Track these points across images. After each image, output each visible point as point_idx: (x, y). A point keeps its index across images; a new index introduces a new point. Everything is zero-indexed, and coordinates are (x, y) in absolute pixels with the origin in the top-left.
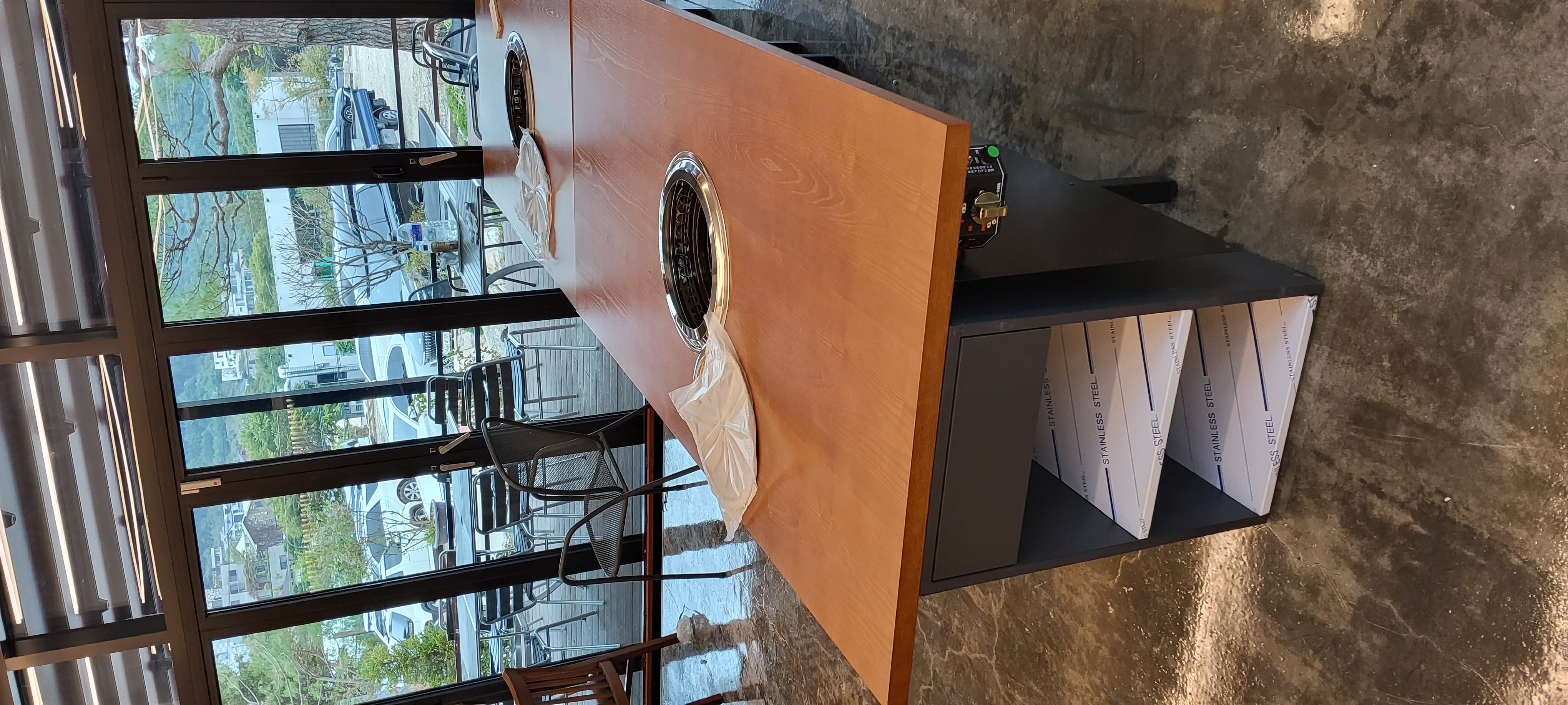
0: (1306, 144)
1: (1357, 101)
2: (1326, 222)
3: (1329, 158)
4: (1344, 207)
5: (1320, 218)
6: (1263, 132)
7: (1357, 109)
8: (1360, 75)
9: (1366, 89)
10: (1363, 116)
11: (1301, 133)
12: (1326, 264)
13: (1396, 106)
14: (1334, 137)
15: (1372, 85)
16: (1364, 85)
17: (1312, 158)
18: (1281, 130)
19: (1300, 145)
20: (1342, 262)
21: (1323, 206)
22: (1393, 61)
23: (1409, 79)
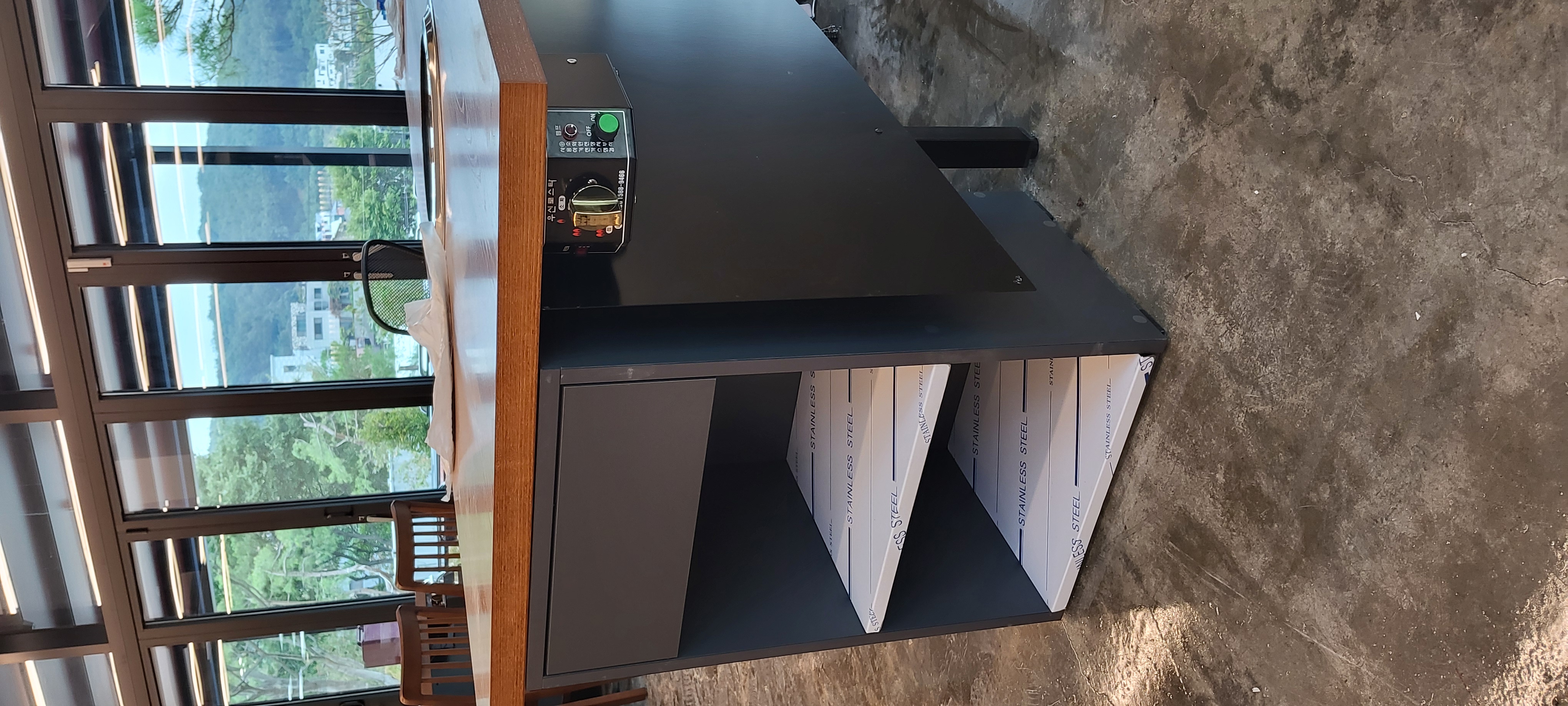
0: (1183, 133)
1: (1253, 87)
2: (1185, 254)
3: (1205, 163)
4: (1210, 240)
5: (1181, 245)
6: (1137, 100)
7: (1251, 100)
8: (1263, 48)
9: (1267, 71)
10: (1256, 113)
11: (1180, 115)
12: (1177, 313)
13: (1299, 109)
14: (1216, 132)
15: (1275, 68)
16: (1266, 64)
17: (1186, 157)
18: (1159, 102)
19: (1176, 133)
20: (1194, 316)
21: (1186, 230)
22: (1308, 38)
23: (1322, 71)
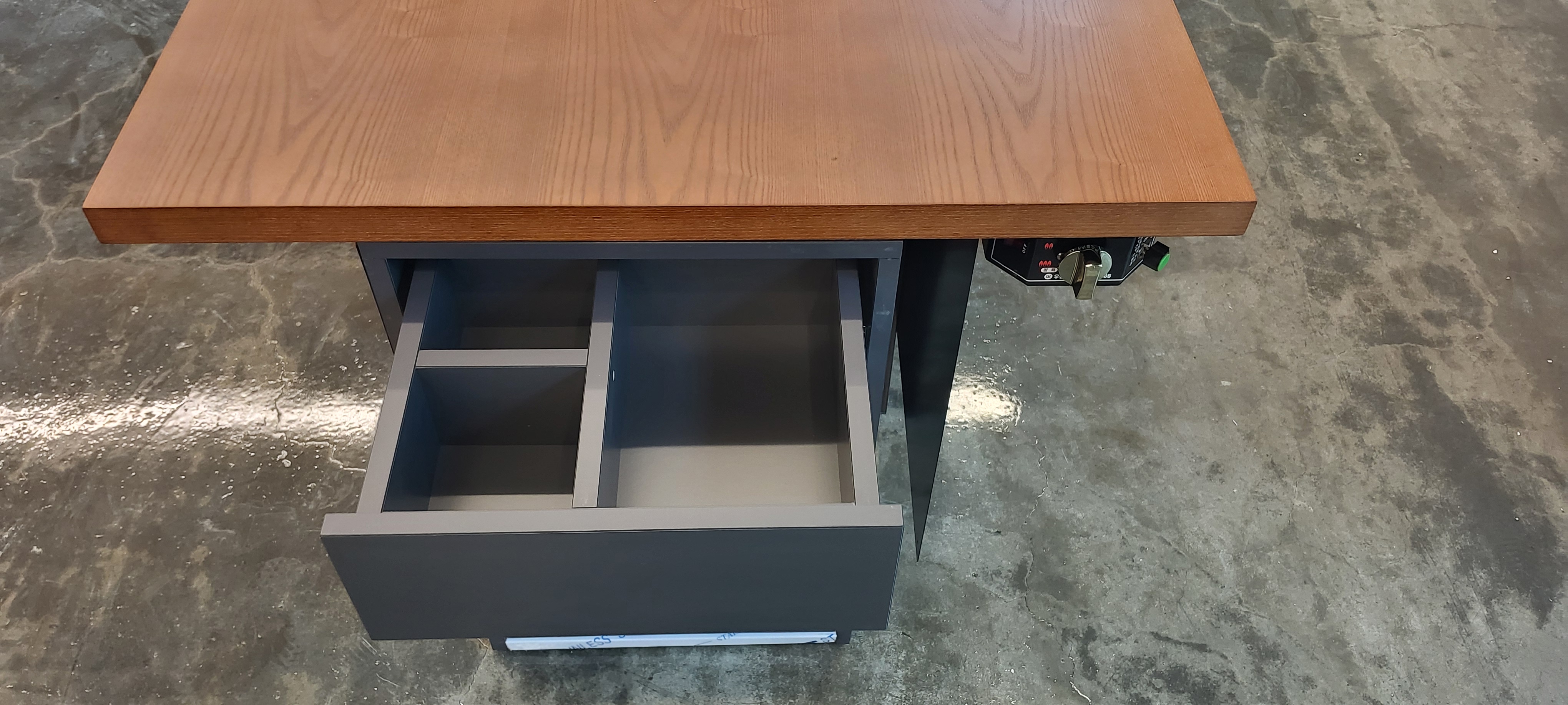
1: (1073, 627)
2: (920, 624)
3: (995, 608)
4: (948, 643)
5: (923, 615)
6: (986, 513)
7: (1064, 630)
8: (1102, 623)
9: (1090, 635)
10: (1060, 639)
12: (870, 639)
13: (1090, 679)
14: (1020, 608)
15: (1098, 641)
16: (1094, 631)
17: (985, 586)
18: (999, 537)
19: (992, 567)
20: (883, 659)
21: (936, 614)
22: (1136, 660)
23: (1125, 686)
